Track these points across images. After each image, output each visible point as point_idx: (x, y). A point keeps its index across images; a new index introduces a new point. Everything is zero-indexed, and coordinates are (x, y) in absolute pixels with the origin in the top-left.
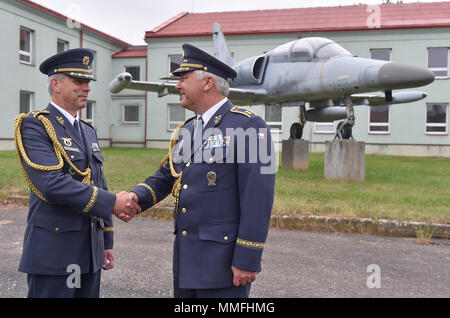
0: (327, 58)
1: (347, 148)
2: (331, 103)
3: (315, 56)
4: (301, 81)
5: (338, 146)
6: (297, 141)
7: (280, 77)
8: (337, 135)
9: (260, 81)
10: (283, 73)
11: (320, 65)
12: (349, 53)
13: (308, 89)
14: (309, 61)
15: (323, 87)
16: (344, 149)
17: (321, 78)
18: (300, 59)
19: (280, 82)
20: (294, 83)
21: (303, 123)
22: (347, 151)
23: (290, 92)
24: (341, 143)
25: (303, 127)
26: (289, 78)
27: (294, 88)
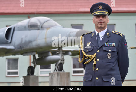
0: (48, 28)
1: (61, 76)
2: (50, 54)
3: (42, 27)
4: (34, 41)
5: (56, 75)
6: (31, 76)
7: (22, 39)
8: (55, 69)
9: (9, 41)
10: (23, 37)
11: (44, 31)
12: (60, 26)
13: (39, 45)
14: (38, 30)
15: (47, 44)
16: (59, 77)
17: (45, 38)
18: (33, 28)
19: (22, 41)
20: (30, 42)
21: (35, 66)
22: (61, 78)
23: (28, 47)
24: (58, 73)
25: (34, 68)
26: (28, 39)
27: (30, 44)
